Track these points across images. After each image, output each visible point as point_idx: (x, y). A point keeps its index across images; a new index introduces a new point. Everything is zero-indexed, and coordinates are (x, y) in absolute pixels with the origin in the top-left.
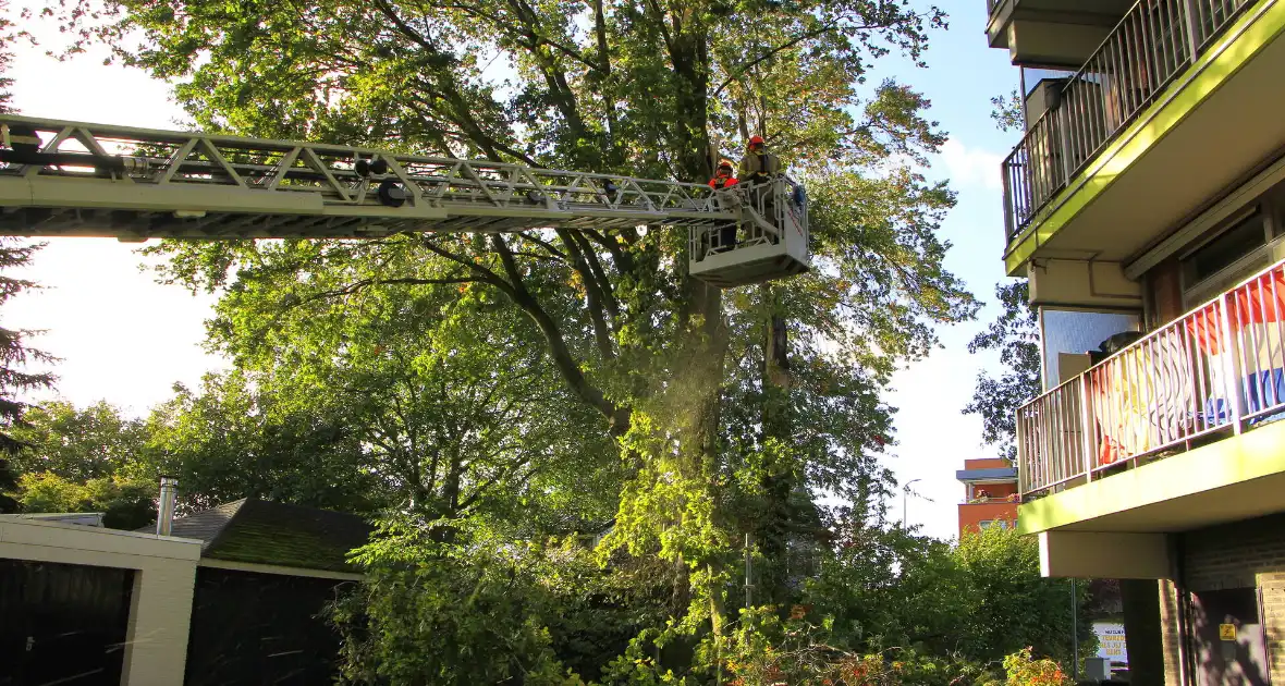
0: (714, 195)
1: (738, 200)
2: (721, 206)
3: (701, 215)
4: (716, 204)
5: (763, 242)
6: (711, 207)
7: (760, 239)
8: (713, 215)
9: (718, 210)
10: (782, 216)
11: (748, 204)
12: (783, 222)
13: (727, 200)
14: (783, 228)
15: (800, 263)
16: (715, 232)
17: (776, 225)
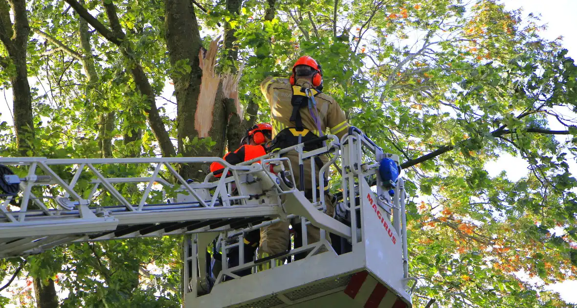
0: (230, 174)
1: (273, 179)
2: (244, 193)
3: (211, 212)
4: (235, 190)
5: (322, 250)
6: (227, 197)
7: (317, 245)
8: (229, 212)
9: (238, 202)
10: (357, 202)
11: (290, 185)
12: (358, 212)
13: (253, 181)
14: (359, 225)
15: (392, 291)
16: (234, 240)
17: (346, 221)
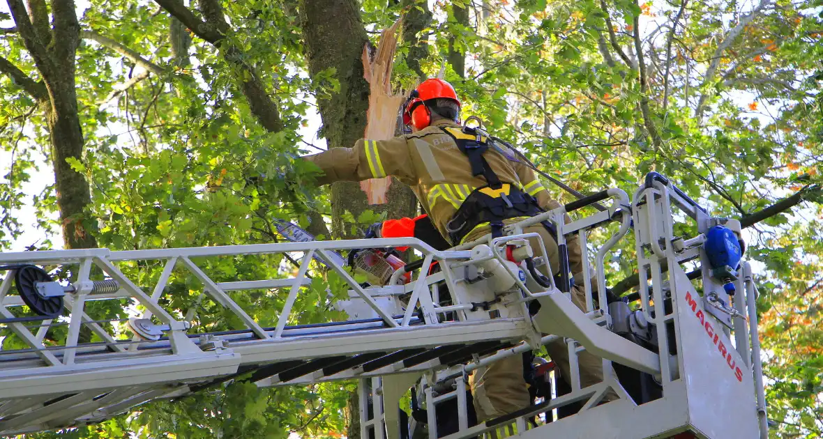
0: (435, 268)
2: (461, 299)
4: (444, 295)
5: (608, 397)
7: (598, 389)
9: (451, 316)
10: (668, 308)
11: (544, 283)
12: (670, 326)
13: (476, 277)
